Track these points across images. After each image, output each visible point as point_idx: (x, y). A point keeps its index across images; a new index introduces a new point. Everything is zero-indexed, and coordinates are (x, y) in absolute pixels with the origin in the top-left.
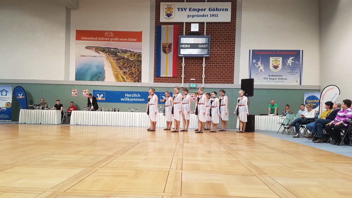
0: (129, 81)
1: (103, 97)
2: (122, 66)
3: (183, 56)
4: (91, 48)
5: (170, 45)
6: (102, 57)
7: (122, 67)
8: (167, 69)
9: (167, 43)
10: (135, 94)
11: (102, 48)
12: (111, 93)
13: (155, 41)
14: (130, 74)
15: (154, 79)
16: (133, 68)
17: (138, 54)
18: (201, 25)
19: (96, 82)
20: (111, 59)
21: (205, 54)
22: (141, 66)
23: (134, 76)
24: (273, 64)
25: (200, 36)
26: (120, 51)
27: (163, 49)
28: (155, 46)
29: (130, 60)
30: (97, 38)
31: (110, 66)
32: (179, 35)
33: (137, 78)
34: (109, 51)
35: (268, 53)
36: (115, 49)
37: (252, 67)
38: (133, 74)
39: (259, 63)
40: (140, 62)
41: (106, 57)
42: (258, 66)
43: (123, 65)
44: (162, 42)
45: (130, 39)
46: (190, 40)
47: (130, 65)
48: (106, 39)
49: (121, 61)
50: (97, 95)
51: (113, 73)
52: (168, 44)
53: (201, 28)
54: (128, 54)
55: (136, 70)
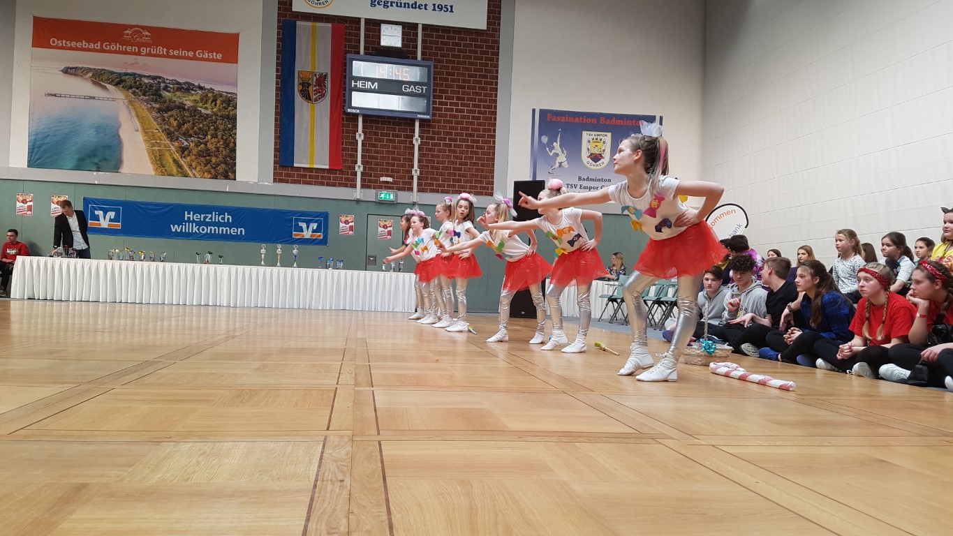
0: (198, 176)
1: (115, 220)
2: (176, 130)
4: (79, 72)
5: (323, 78)
6: (113, 100)
7: (176, 133)
8: (312, 145)
9: (312, 73)
10: (216, 214)
11: (116, 73)
12: (141, 208)
13: (277, 63)
14: (200, 154)
15: (275, 174)
16: (209, 137)
17: (226, 96)
18: (408, 30)
19: (95, 173)
20: (143, 108)
21: (421, 111)
22: (236, 134)
23: (214, 161)
24: (588, 149)
25: (406, 61)
26: (171, 86)
27: (301, 88)
28: (277, 77)
29: (200, 112)
30: (99, 44)
31: (140, 128)
32: (346, 52)
33: (223, 165)
34: (135, 83)
35: (577, 120)
36: (155, 78)
37: (539, 154)
38: (209, 156)
39: (555, 144)
40: (233, 120)
41: (126, 101)
42: (553, 151)
43: (179, 126)
44: (297, 68)
45: (203, 53)
46: (379, 70)
47: (200, 129)
48: (129, 49)
49: (172, 116)
50: (96, 212)
51: (148, 150)
52: (315, 75)
53: (408, 40)
54: (194, 96)
55: (219, 142)
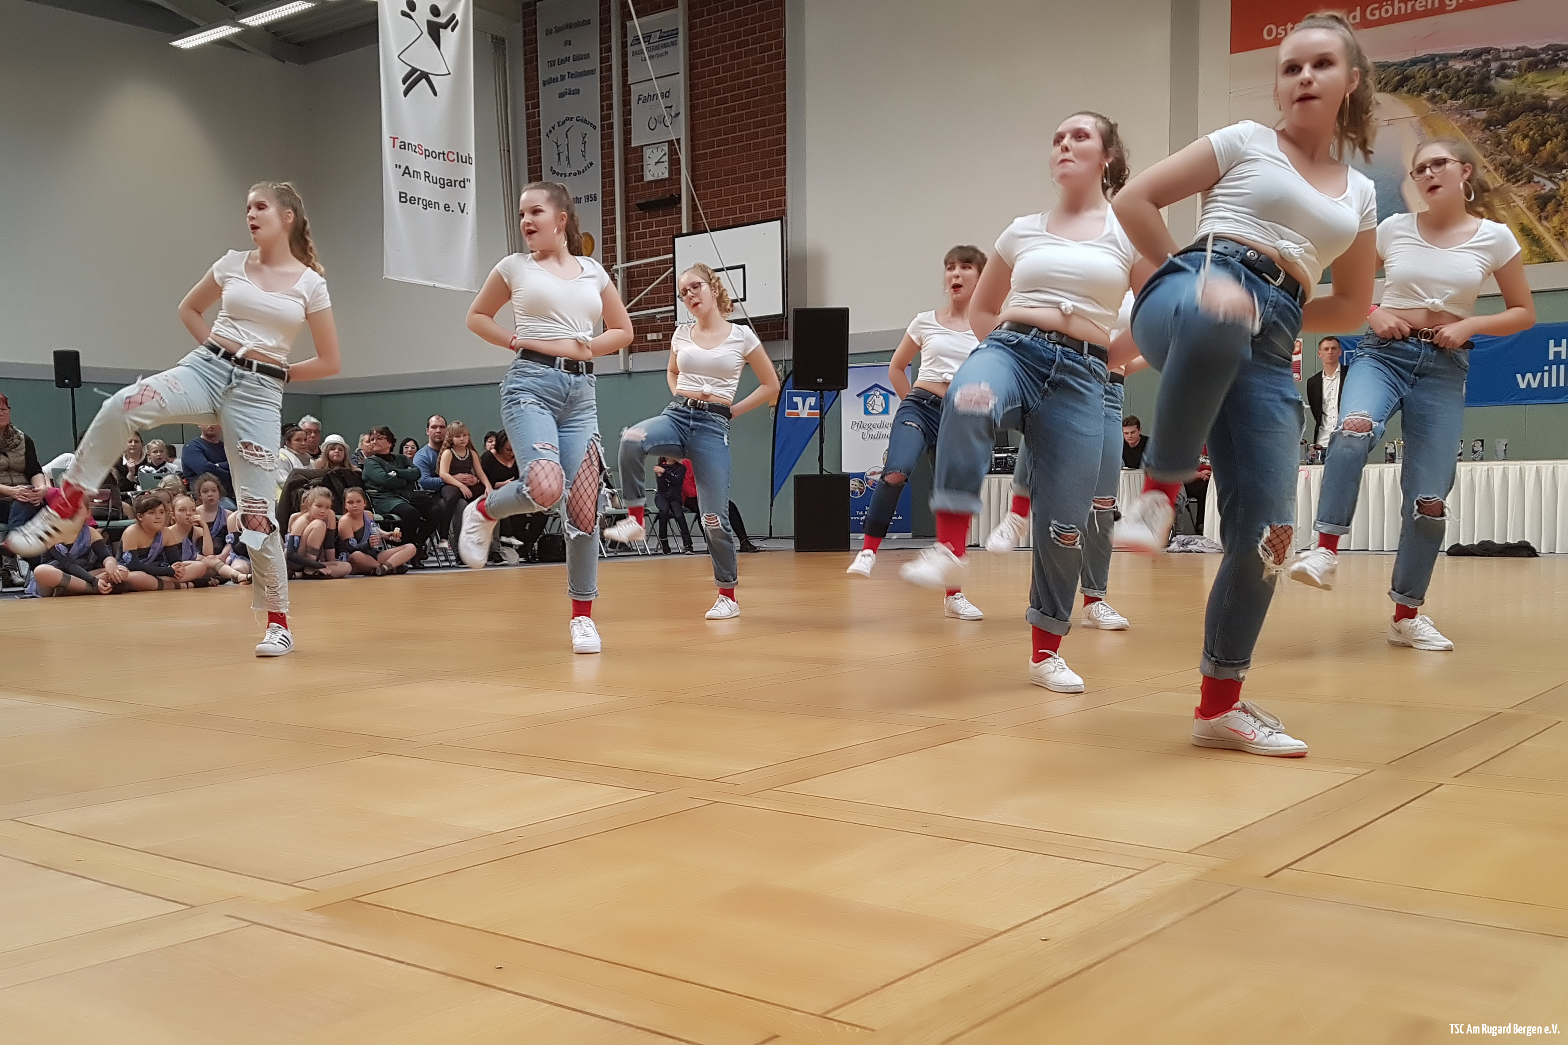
2: (1526, 161)
7: (1526, 167)
20: (1453, 127)
26: (1515, 63)
30: (1358, 14)
34: (1435, 75)
36: (1476, 55)
43: (1534, 149)
49: (1516, 130)
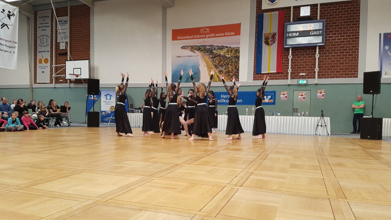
3: (289, 46)
4: (186, 47)
5: (274, 35)
6: (197, 56)
7: (218, 66)
8: (269, 64)
9: (269, 33)
11: (198, 46)
13: (256, 32)
14: (226, 73)
15: (254, 77)
16: (229, 65)
17: (236, 49)
18: (314, 7)
20: (207, 57)
21: (319, 42)
22: (239, 63)
23: (231, 75)
25: (312, 21)
26: (216, 48)
27: (265, 40)
28: (256, 38)
29: (226, 57)
30: (192, 36)
31: (206, 65)
32: (285, 22)
34: (204, 49)
36: (211, 46)
38: (229, 73)
40: (238, 58)
41: (201, 56)
43: (219, 63)
44: (264, 32)
45: (227, 33)
46: (299, 27)
47: (226, 63)
48: (202, 36)
49: (217, 59)
51: (208, 73)
52: (271, 34)
53: (313, 12)
54: (224, 51)
55: (233, 67)
